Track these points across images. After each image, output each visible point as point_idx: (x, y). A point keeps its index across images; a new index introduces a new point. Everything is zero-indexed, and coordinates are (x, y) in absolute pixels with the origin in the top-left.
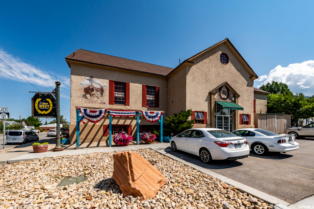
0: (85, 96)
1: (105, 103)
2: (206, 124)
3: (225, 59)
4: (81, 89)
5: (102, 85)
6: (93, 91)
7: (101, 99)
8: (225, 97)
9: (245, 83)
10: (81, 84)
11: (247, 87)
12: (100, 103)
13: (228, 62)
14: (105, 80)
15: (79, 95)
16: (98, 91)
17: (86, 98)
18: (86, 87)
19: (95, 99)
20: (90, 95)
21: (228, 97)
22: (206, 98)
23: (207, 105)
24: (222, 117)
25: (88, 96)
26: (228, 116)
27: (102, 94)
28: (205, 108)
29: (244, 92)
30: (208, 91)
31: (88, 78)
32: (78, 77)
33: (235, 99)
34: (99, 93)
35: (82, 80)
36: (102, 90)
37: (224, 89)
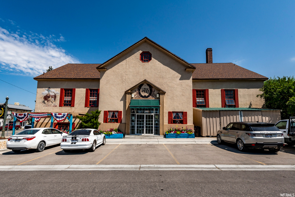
0: (44, 102)
1: (56, 106)
2: (121, 122)
3: (146, 57)
4: (42, 97)
5: (56, 93)
6: (49, 98)
7: (54, 103)
8: (147, 94)
9: (177, 77)
10: (42, 94)
11: (181, 81)
12: (53, 106)
13: (150, 59)
14: (58, 89)
15: (41, 101)
16: (52, 97)
17: (45, 103)
18: (45, 95)
19: (50, 103)
20: (47, 100)
21: (150, 94)
22: (121, 98)
23: (123, 104)
24: (143, 116)
25: (46, 101)
26: (152, 114)
27: (55, 99)
28: (119, 107)
29: (176, 86)
30: (124, 90)
31: (47, 89)
32: (41, 89)
33: (159, 96)
34: (53, 99)
35: (43, 91)
36: (55, 97)
37: (145, 86)
